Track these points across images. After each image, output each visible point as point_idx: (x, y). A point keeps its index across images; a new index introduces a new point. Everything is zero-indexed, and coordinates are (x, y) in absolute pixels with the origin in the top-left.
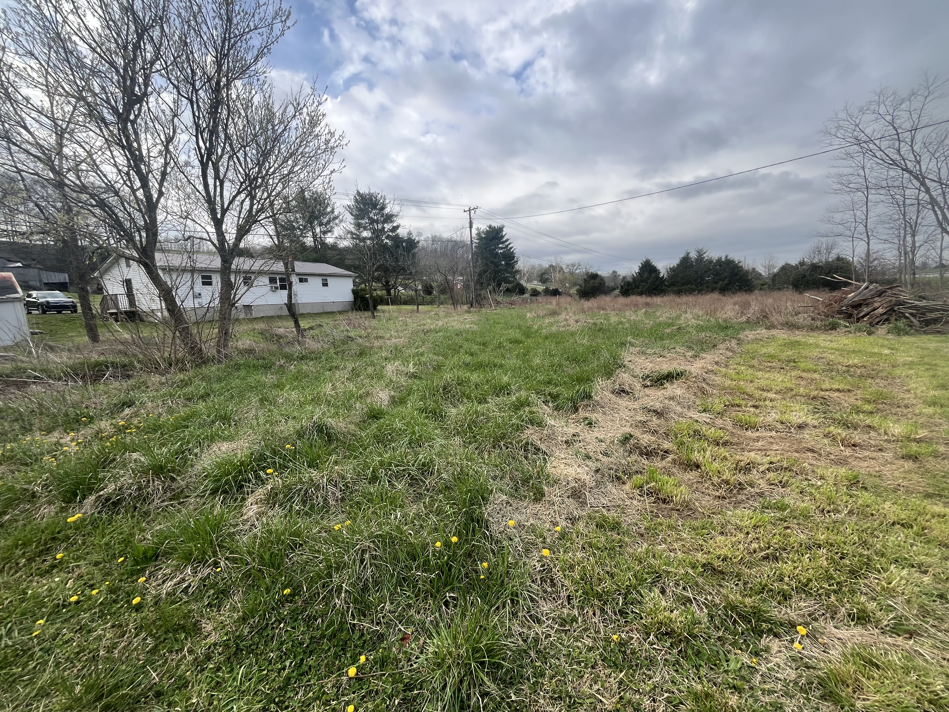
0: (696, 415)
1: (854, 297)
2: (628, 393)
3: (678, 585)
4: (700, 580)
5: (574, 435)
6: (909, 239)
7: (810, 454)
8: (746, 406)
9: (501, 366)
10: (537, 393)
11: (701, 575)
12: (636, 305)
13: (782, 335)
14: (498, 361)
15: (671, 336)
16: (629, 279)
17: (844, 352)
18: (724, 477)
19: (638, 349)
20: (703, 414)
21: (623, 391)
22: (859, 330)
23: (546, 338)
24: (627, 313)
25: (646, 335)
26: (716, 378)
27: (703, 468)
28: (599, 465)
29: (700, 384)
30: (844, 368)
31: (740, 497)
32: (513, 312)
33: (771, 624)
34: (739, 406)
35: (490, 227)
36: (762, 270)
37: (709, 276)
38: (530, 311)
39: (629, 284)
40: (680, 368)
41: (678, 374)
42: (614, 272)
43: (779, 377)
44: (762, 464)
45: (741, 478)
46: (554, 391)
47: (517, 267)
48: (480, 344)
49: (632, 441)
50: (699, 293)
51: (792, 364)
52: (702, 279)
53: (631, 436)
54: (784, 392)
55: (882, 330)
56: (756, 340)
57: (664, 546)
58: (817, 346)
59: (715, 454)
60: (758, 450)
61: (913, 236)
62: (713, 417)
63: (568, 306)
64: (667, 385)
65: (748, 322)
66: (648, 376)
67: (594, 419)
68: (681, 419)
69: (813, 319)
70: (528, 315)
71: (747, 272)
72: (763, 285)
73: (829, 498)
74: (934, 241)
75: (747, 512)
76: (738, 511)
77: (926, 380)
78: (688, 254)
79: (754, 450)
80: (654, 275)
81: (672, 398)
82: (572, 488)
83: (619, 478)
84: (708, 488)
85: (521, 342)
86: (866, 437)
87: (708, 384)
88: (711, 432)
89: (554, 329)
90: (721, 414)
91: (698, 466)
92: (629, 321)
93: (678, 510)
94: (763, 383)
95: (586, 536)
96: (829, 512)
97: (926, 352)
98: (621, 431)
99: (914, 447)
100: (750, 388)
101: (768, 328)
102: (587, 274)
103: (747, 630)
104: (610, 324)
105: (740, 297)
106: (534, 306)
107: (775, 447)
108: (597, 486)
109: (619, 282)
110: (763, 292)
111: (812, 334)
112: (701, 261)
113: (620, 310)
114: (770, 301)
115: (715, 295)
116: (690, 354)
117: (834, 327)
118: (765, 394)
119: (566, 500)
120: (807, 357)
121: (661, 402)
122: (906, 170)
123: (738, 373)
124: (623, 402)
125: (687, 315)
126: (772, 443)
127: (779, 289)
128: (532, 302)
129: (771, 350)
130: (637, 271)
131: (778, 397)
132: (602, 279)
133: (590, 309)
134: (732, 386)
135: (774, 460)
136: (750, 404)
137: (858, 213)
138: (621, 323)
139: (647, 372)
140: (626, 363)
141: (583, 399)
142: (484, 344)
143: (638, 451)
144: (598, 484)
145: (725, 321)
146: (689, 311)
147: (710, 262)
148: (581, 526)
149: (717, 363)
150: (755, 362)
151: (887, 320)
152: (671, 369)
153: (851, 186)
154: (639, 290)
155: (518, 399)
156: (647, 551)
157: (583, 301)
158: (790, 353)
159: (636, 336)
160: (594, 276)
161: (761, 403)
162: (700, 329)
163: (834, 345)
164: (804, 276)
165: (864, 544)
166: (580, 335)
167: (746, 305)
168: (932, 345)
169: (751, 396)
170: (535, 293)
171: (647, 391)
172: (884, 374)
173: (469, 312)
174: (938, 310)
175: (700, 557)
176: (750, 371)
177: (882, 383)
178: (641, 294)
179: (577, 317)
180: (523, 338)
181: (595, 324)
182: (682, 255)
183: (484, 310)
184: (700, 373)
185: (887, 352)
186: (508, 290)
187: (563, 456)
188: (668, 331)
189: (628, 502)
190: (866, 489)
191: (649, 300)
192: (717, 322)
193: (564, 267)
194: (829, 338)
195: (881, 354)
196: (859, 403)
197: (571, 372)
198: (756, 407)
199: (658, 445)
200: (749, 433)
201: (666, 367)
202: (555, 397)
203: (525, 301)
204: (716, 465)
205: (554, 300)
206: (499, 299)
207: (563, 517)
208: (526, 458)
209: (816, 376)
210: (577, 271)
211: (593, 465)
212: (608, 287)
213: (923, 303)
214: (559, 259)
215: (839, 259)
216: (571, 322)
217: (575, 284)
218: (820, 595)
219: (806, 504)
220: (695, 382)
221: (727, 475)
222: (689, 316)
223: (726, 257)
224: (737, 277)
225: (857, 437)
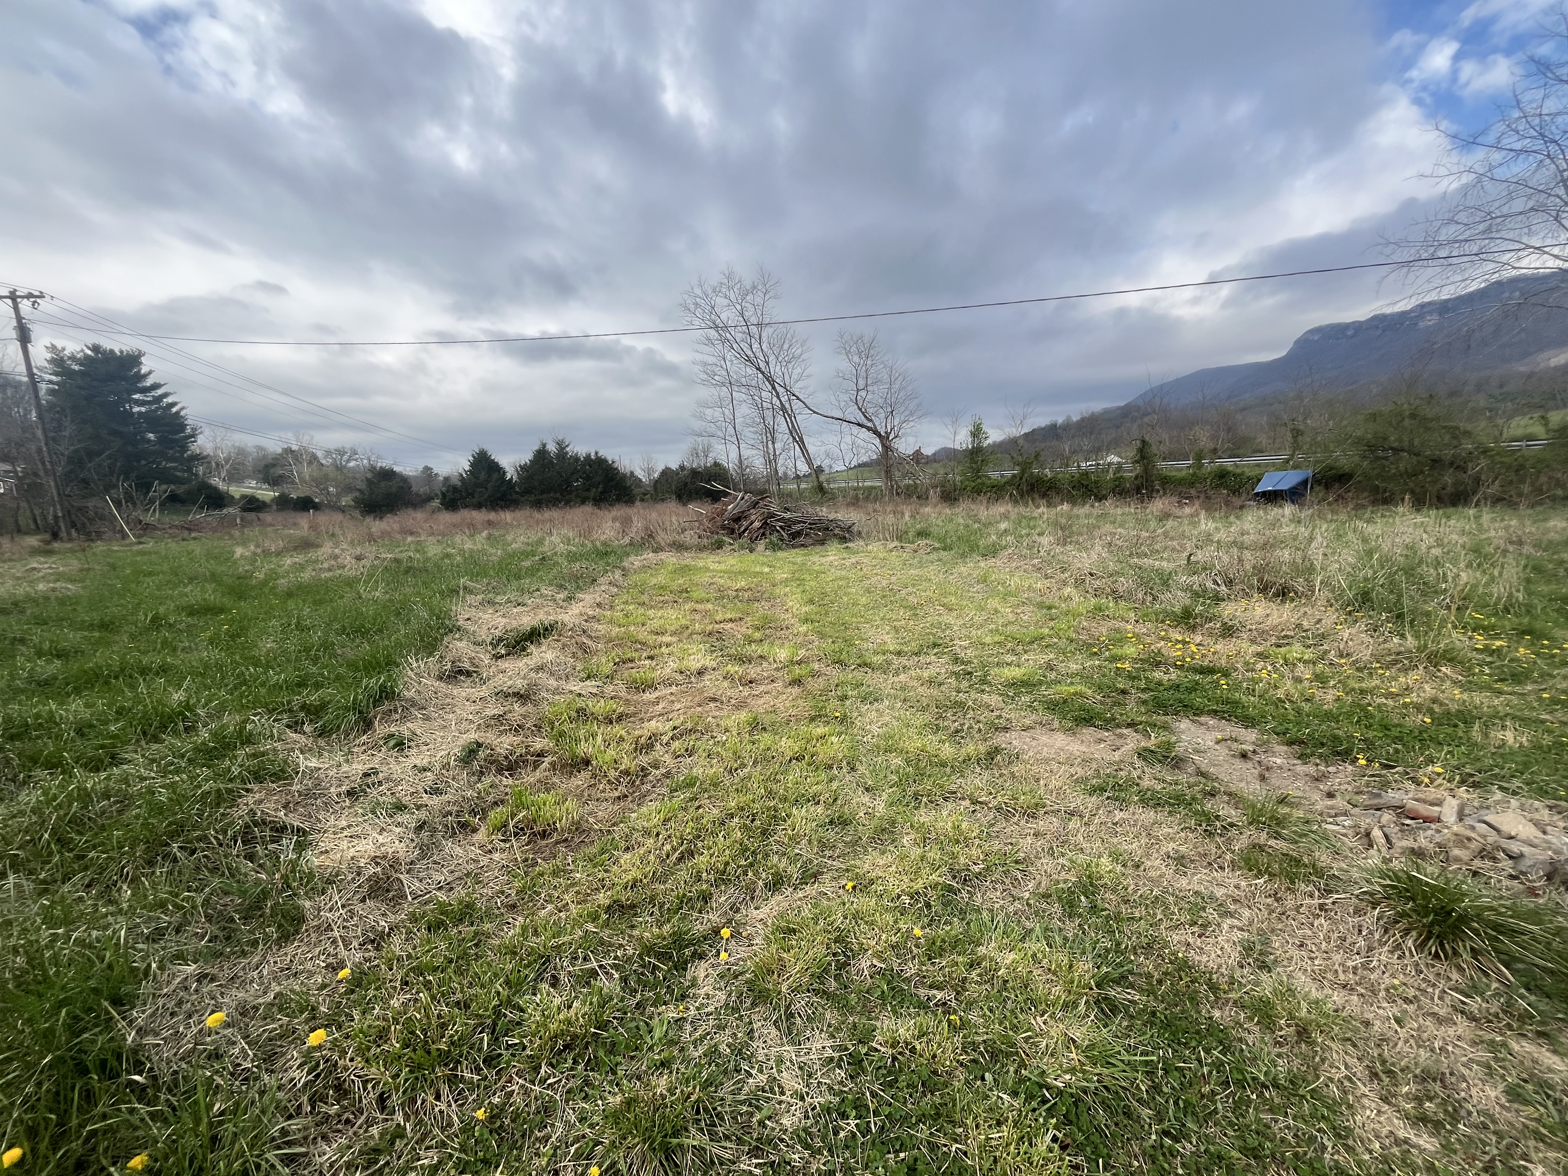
0: (575, 686)
1: (734, 509)
2: (469, 674)
3: (576, 958)
4: (605, 934)
5: (366, 775)
6: (770, 446)
7: (712, 705)
8: (640, 659)
9: (163, 670)
10: (270, 712)
11: (606, 924)
12: (472, 526)
13: (670, 558)
14: (154, 660)
15: (532, 572)
16: (456, 482)
17: (733, 574)
18: (623, 767)
19: (480, 597)
20: (588, 683)
21: (460, 672)
22: (742, 547)
23: (290, 595)
24: (458, 539)
25: (492, 573)
26: (600, 627)
27: (594, 763)
28: (423, 815)
29: (578, 639)
30: (734, 594)
31: (644, 788)
32: (197, 548)
33: (694, 945)
34: (632, 661)
35: (96, 348)
36: (640, 474)
37: (577, 481)
38: (244, 543)
39: (455, 489)
40: (548, 620)
41: (546, 629)
42: (427, 469)
43: (672, 614)
44: (665, 733)
45: (644, 760)
46: (314, 698)
47: (194, 448)
48: (91, 627)
49: (481, 754)
50: (566, 504)
51: (685, 595)
52: (569, 484)
53: (479, 745)
54: (682, 632)
55: (761, 546)
56: (644, 568)
57: (550, 907)
58: (707, 569)
59: (608, 738)
60: (659, 715)
61: (773, 443)
62: (600, 683)
63: (337, 531)
64: (532, 648)
65: (631, 544)
66: (500, 640)
67: (407, 733)
68: (557, 697)
69: (699, 537)
70: (239, 551)
71: (625, 475)
72: (645, 494)
73: (735, 753)
74: (789, 449)
75: (653, 805)
76: (644, 810)
77: (798, 596)
78: (544, 445)
79: (654, 717)
80: (495, 476)
81: (540, 668)
82: (369, 880)
83: (464, 826)
84: (603, 791)
85: (222, 610)
86: (759, 669)
87: (590, 637)
88: (599, 707)
89: (306, 576)
90: (610, 677)
91: (587, 762)
92: (462, 552)
93: (566, 840)
94: (656, 624)
95: (409, 956)
96: (736, 770)
97: (796, 567)
98: (461, 742)
99: (797, 671)
100: (642, 634)
101: (655, 551)
102: (372, 469)
103: (669, 970)
104: (428, 559)
105: (618, 511)
106: (254, 532)
107: (677, 706)
108: (423, 856)
109: (438, 488)
110: (646, 504)
111: (701, 555)
112: (564, 457)
113: (444, 535)
114: (654, 515)
115: (588, 508)
116: (562, 596)
117: (719, 545)
118: (660, 639)
119: (358, 908)
120: (697, 585)
121: (524, 678)
122: (759, 369)
123: (626, 615)
124: (462, 691)
125: (553, 538)
126: (673, 702)
127: (663, 500)
128: (245, 523)
129: (660, 579)
130: (467, 468)
131: (674, 639)
132: (404, 480)
133: (384, 534)
134: (620, 635)
135: (677, 723)
136: (645, 655)
137: (727, 412)
138: (448, 556)
139: (498, 633)
140: (461, 623)
141: (377, 702)
142: (104, 626)
143: (493, 768)
144: (424, 851)
145: (604, 544)
146: (555, 532)
147: (576, 459)
148: (397, 945)
149: (599, 605)
150: (645, 598)
151: (763, 534)
152: (535, 623)
153: (716, 378)
154: (475, 501)
155: (214, 735)
156: (524, 928)
157: (369, 520)
158: (681, 581)
159: (474, 576)
160: (388, 475)
161: (657, 651)
162: (572, 557)
163: (722, 567)
164: (686, 484)
165: (770, 794)
166: (366, 582)
167: (627, 522)
168: (799, 560)
169: (644, 644)
170: (252, 505)
171: (503, 664)
172: (766, 595)
173: (49, 553)
174: (800, 522)
175: (603, 898)
176: (641, 611)
177: (767, 605)
178: (478, 506)
179: (359, 551)
180: (227, 601)
181: (397, 561)
182: (536, 447)
183: (100, 547)
184: (577, 623)
185: (767, 570)
186: (173, 498)
187: (344, 823)
188: (527, 564)
189: (484, 861)
190: (764, 729)
191: (492, 516)
192: (595, 546)
193: (320, 454)
194: (717, 559)
195: (762, 573)
196: (750, 632)
197: (350, 654)
198: (651, 658)
199: (527, 747)
200: (649, 696)
201: (527, 621)
202: (314, 712)
203: (228, 523)
204: (611, 753)
205: (304, 522)
206: (150, 518)
207: (355, 944)
208: (251, 857)
209: (709, 606)
210: (352, 464)
211: (409, 819)
212: (417, 495)
213: (787, 515)
214: (305, 441)
215: (716, 464)
216: (348, 560)
217: (348, 489)
218: (738, 877)
219: (716, 769)
220: (572, 637)
221: (626, 763)
222: (555, 539)
223: (596, 453)
224: (613, 483)
225: (753, 671)
